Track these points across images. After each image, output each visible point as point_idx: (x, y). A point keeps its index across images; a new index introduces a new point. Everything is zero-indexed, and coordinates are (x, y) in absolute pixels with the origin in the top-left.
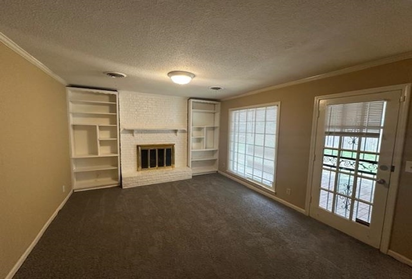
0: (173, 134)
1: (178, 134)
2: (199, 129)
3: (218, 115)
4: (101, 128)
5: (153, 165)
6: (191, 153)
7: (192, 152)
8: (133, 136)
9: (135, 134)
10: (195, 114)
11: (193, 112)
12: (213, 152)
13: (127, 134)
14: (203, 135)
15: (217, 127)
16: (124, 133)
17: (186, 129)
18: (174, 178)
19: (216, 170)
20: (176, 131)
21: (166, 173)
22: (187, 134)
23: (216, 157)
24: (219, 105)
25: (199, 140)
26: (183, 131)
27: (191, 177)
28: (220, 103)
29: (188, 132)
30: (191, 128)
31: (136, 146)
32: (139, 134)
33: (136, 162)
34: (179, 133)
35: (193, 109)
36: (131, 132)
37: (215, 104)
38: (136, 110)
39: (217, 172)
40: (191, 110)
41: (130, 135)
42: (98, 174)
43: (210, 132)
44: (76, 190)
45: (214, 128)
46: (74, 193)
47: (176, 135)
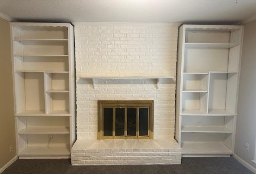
0: (152, 86)
1: (159, 85)
2: (199, 77)
3: (236, 53)
4: (53, 76)
5: (120, 133)
6: (180, 118)
7: (183, 116)
8: (93, 88)
9: (95, 85)
10: (190, 51)
11: (186, 47)
12: (224, 120)
13: (85, 85)
14: (205, 87)
15: (233, 74)
16: (81, 84)
17: (174, 78)
18: (148, 158)
19: (230, 152)
20: (156, 81)
21: (135, 150)
22: (175, 85)
23: (230, 128)
24: (239, 31)
25: (198, 96)
26: (169, 81)
27: (179, 162)
28: (241, 28)
29: (177, 83)
30: (182, 74)
31: (96, 102)
32: (101, 85)
33: (97, 126)
34: (163, 83)
35: (186, 42)
36: (90, 81)
37: (230, 32)
38: (98, 49)
39: (231, 155)
40: (183, 44)
41: (89, 86)
42: (51, 138)
43: (219, 83)
44: (20, 156)
45: (227, 76)
46: (18, 160)
47: (157, 87)
